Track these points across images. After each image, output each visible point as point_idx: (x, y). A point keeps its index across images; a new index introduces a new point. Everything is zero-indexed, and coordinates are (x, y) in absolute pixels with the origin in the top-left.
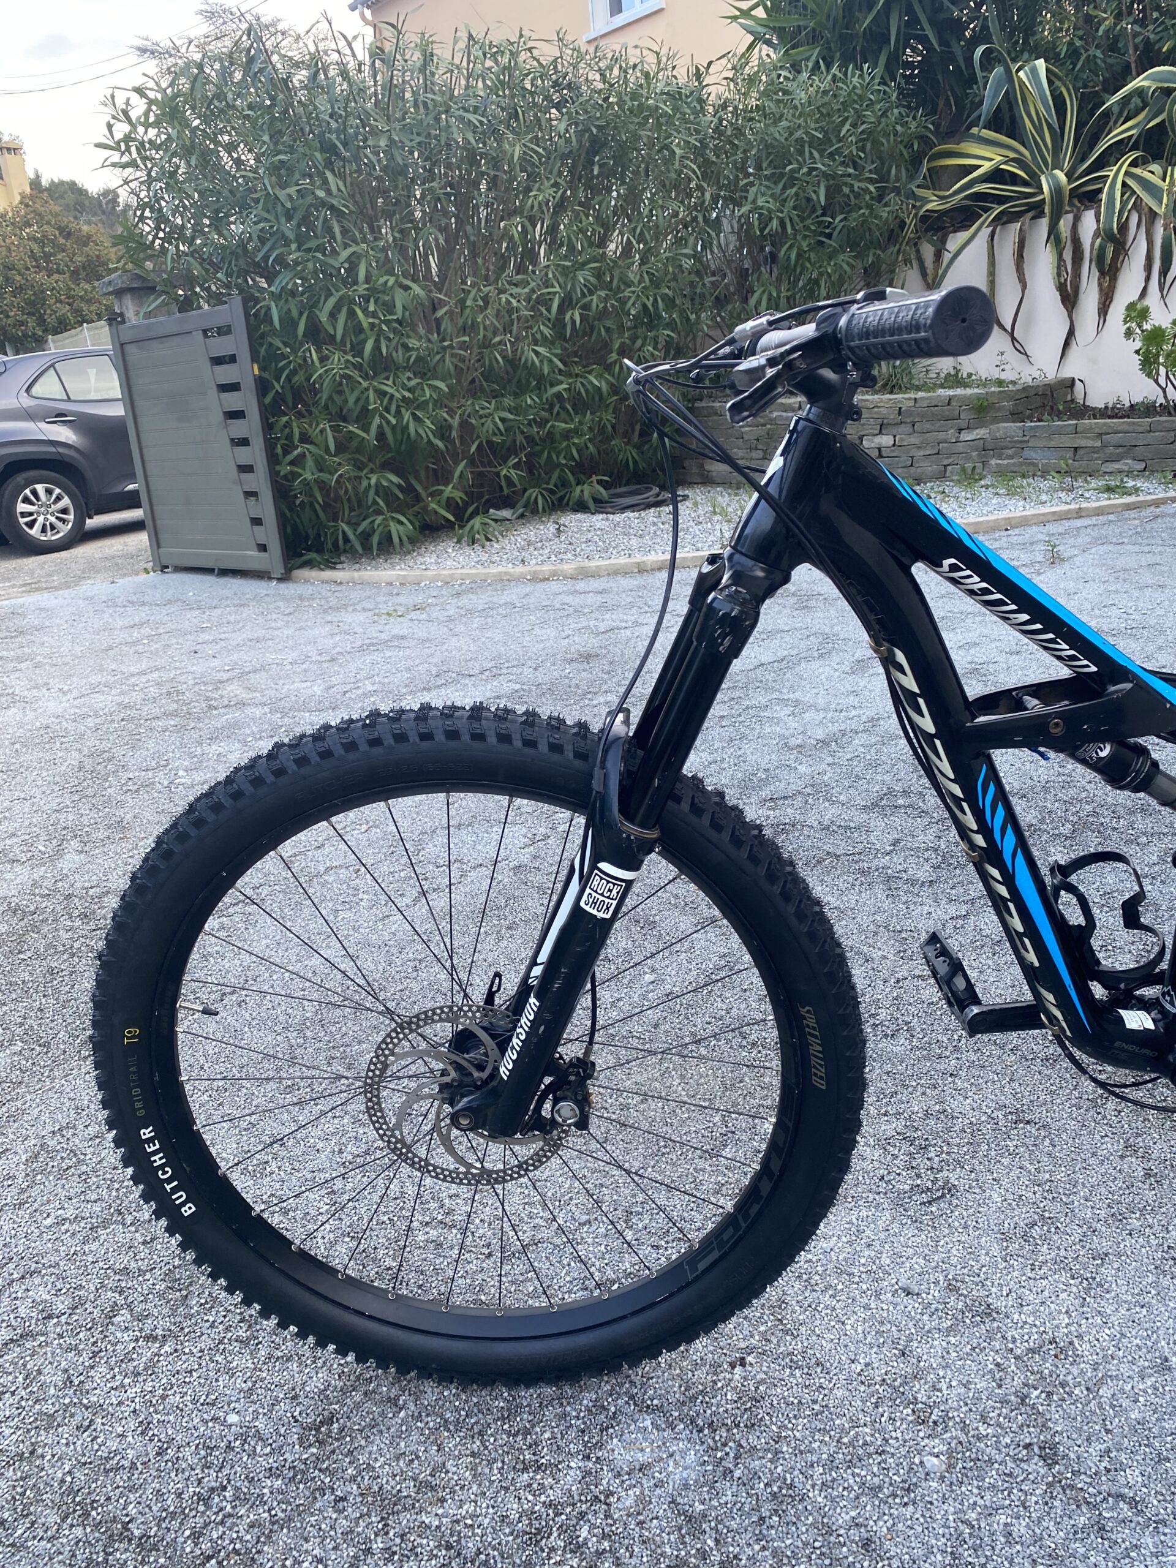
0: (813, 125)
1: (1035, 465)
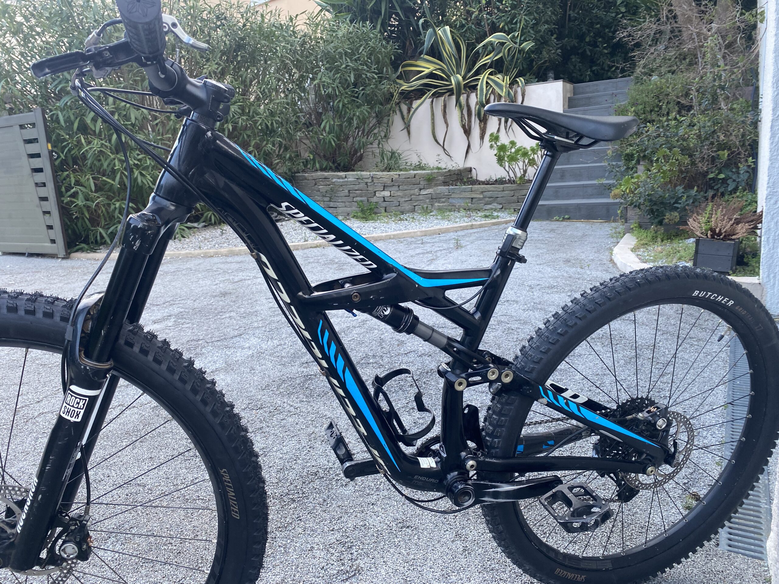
0: (346, 47)
1: (455, 206)
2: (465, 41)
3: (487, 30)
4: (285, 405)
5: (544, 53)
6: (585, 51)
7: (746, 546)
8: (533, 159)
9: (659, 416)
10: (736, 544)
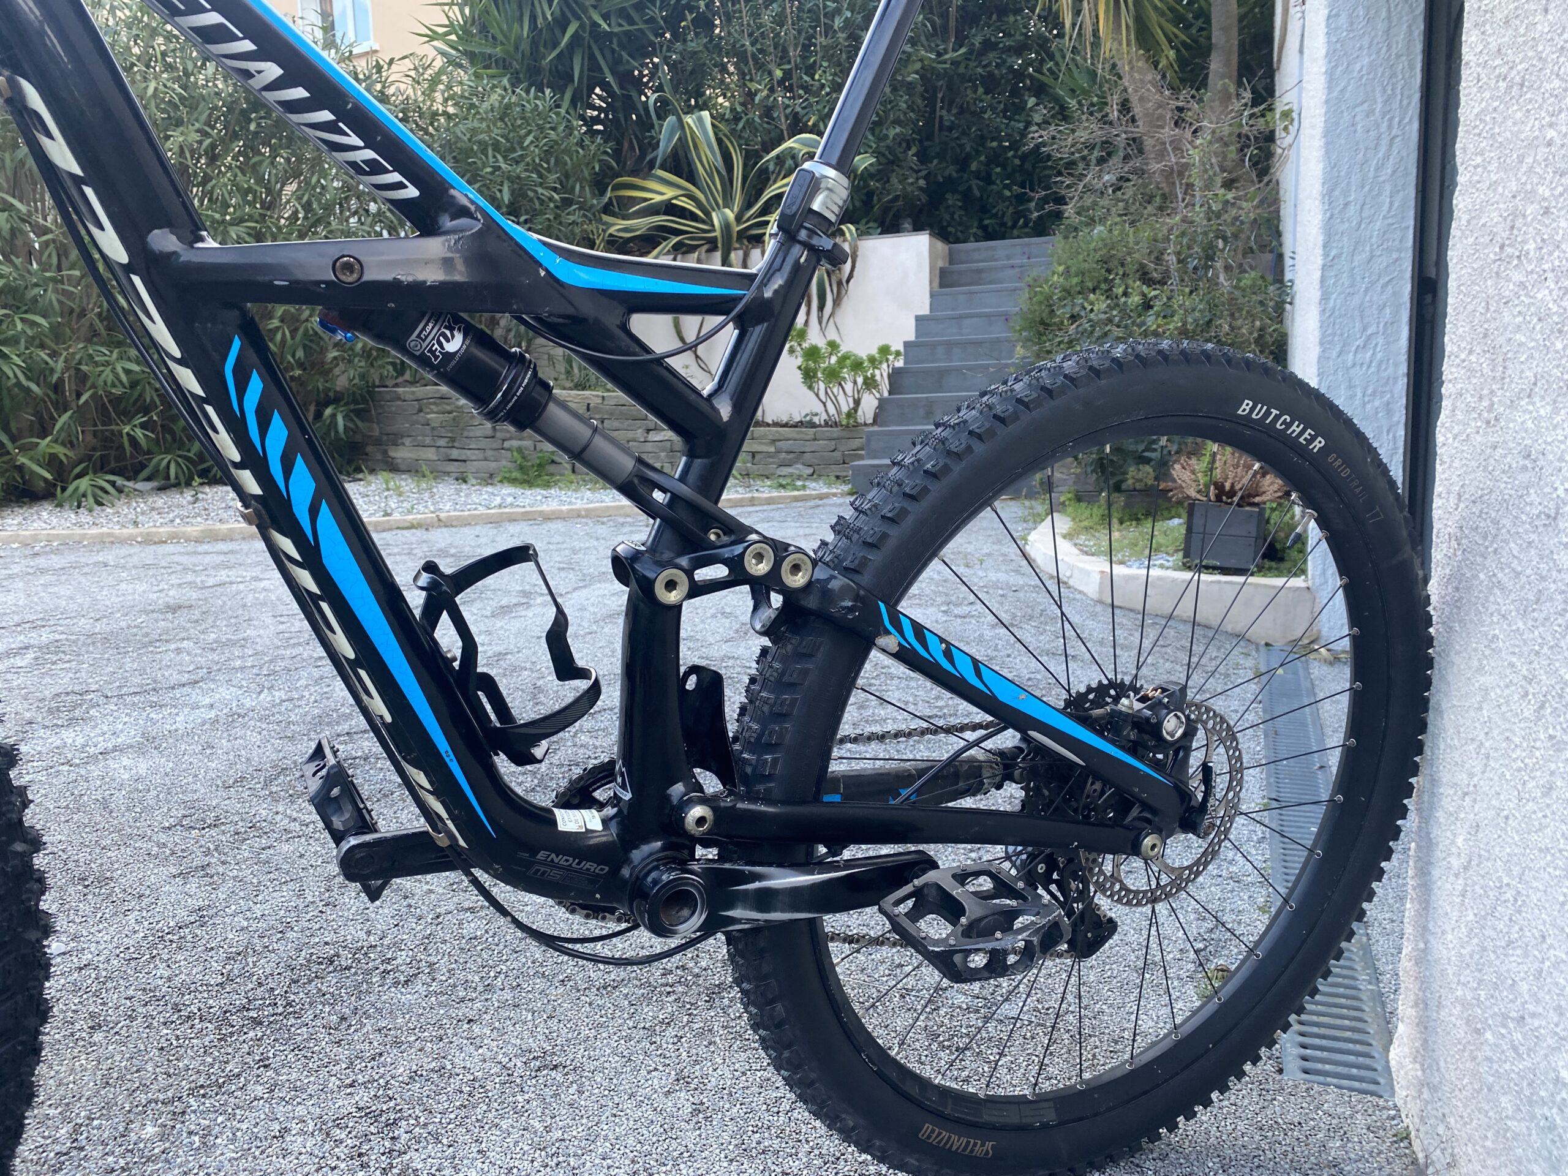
0: (496, 131)
2: (740, 146)
3: (784, 127)
4: (278, 818)
5: (894, 180)
6: (970, 188)
7: (1340, 1069)
8: (873, 376)
9: (1166, 707)
10: (1319, 1066)
